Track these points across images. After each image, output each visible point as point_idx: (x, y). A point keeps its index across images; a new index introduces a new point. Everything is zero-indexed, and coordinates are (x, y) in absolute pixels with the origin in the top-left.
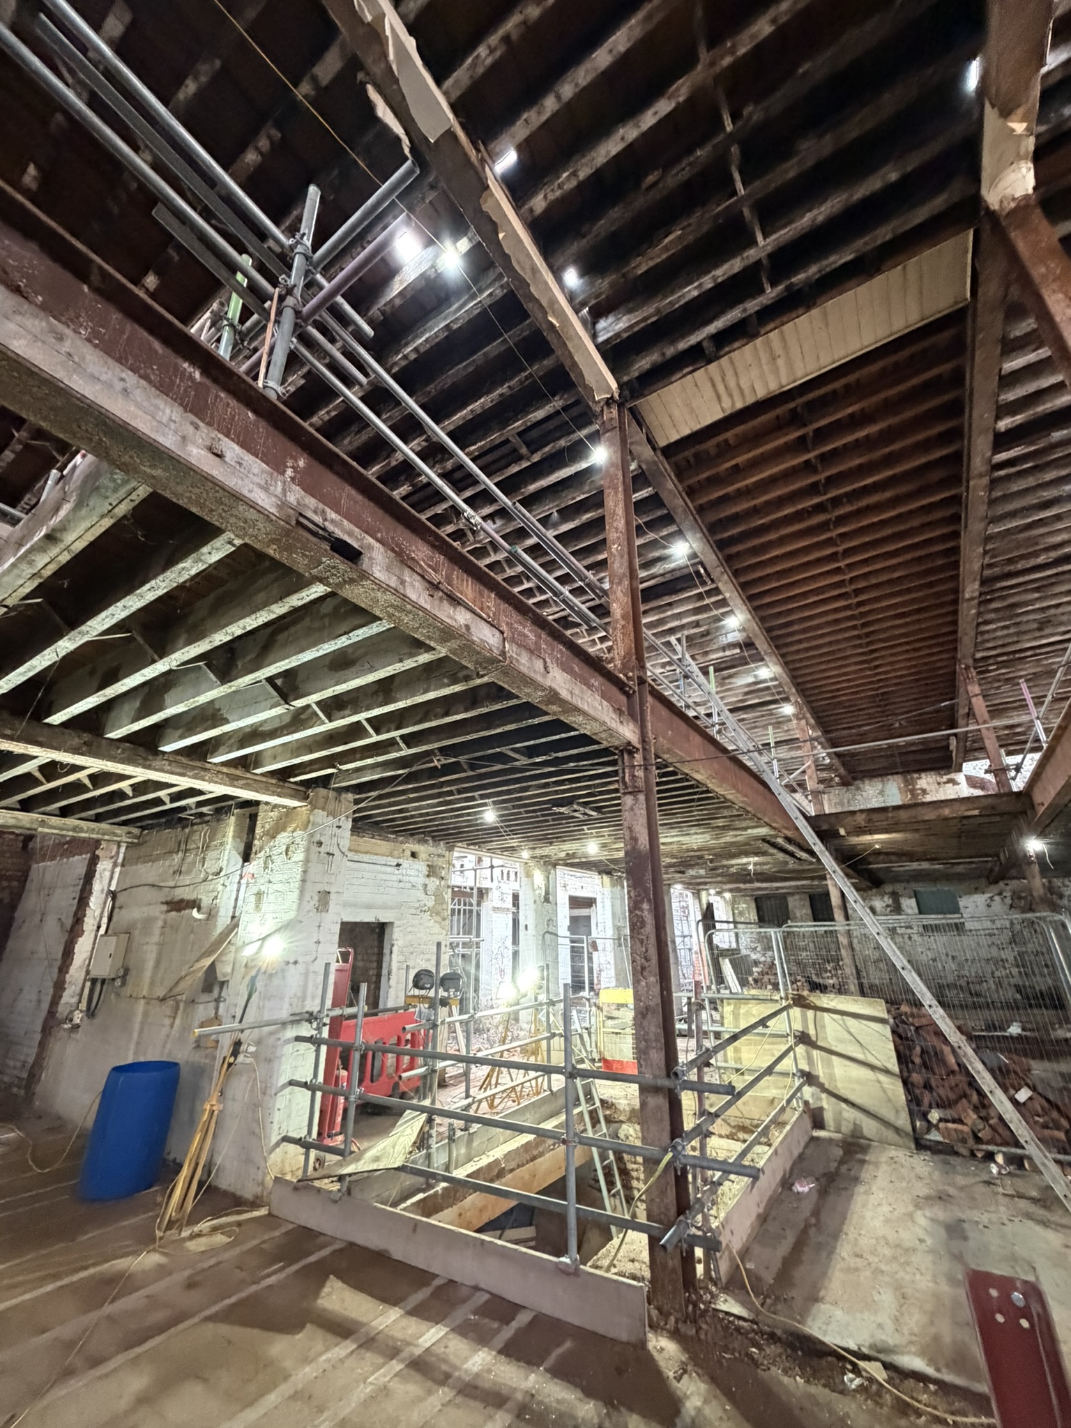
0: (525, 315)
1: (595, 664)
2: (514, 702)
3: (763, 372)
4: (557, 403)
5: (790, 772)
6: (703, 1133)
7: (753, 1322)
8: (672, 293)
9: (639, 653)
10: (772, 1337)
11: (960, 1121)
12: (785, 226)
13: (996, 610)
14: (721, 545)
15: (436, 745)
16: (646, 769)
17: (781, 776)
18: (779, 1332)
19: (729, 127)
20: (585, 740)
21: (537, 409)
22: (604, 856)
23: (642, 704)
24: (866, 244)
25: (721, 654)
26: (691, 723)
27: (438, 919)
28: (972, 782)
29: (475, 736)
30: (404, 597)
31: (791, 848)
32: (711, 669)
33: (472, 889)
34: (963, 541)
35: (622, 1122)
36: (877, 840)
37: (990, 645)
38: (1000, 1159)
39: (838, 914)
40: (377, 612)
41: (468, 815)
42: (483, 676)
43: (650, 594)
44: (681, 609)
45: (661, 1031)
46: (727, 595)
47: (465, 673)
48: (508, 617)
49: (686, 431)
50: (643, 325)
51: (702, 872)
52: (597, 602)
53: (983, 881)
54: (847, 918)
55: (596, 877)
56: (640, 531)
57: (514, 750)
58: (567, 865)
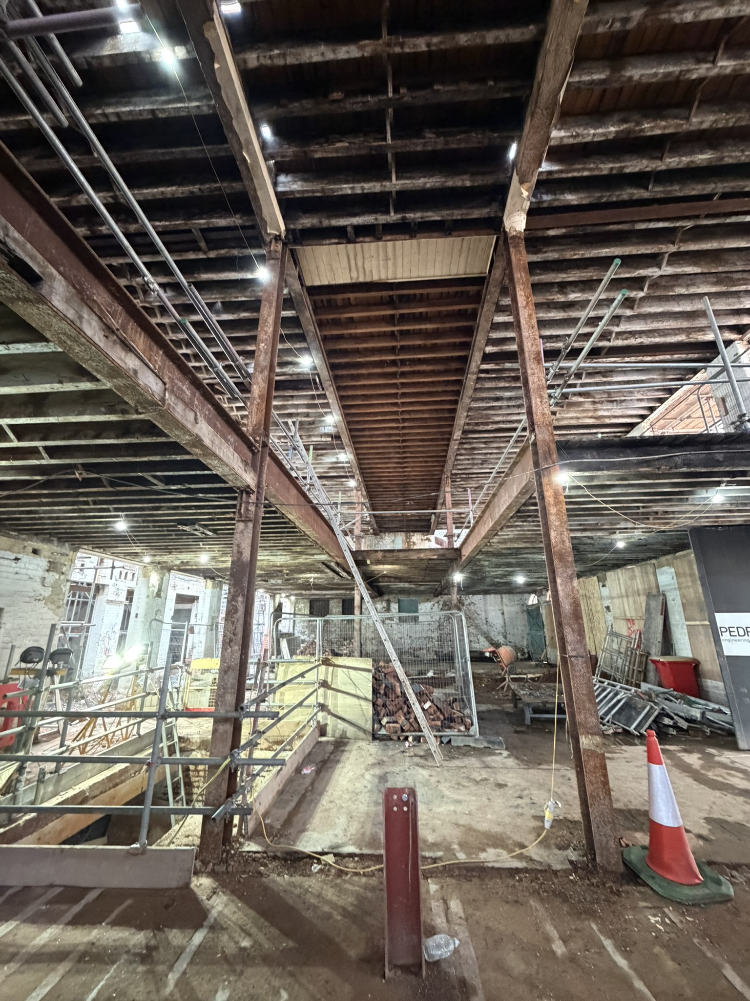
0: (224, 140)
1: (234, 426)
2: (163, 439)
3: (379, 264)
4: (236, 220)
5: (346, 522)
6: (252, 744)
7: (265, 852)
8: (335, 183)
9: (267, 424)
10: (275, 858)
11: (397, 722)
12: (408, 178)
13: (466, 449)
14: (333, 367)
15: (81, 461)
16: (257, 506)
17: (341, 524)
18: (279, 854)
19: (390, 95)
20: (216, 478)
21: (220, 217)
22: (212, 565)
23: (262, 462)
24: (447, 215)
25: (319, 439)
26: (293, 481)
27: (53, 607)
28: (438, 541)
29: (121, 460)
30: (80, 331)
31: (338, 569)
32: (311, 447)
33: (89, 584)
34: (459, 407)
35: (193, 750)
36: (385, 568)
37: (459, 467)
38: (410, 739)
39: (357, 611)
40: (48, 335)
41: (100, 523)
42: (141, 413)
43: (280, 386)
44: (299, 402)
45: (236, 682)
46: (330, 401)
47: (123, 407)
48: (171, 373)
49: (326, 283)
50: (310, 194)
51: (280, 582)
52: (241, 380)
53: (432, 595)
54: (361, 613)
55: (202, 580)
56: (282, 339)
57: (155, 477)
58: (180, 570)
